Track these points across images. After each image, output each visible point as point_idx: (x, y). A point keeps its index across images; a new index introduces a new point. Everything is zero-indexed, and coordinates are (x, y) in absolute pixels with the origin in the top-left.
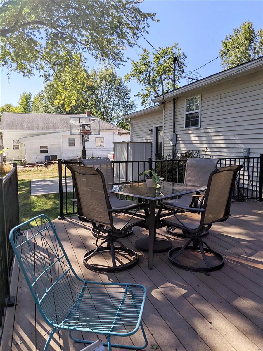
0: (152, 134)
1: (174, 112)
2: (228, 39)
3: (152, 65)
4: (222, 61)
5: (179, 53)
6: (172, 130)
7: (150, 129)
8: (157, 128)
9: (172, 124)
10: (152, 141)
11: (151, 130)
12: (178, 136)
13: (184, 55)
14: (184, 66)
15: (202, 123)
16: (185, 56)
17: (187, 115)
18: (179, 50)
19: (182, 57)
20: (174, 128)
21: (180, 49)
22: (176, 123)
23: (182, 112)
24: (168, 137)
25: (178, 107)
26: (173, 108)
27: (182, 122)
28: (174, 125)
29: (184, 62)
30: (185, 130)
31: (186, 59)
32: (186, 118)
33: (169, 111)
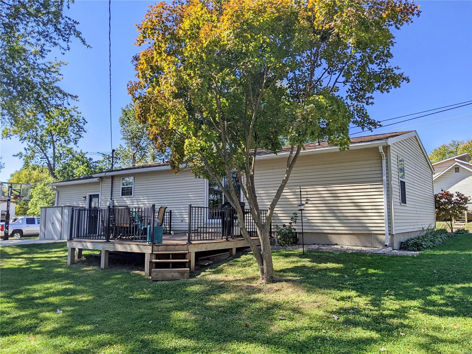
1: (112, 185)
2: (129, 107)
4: (122, 128)
5: (78, 116)
6: (110, 197)
8: (90, 196)
9: (110, 193)
10: (85, 205)
11: (85, 197)
12: (115, 202)
13: (84, 119)
15: (135, 194)
16: (85, 121)
17: (122, 188)
18: (78, 113)
19: (81, 121)
20: (112, 196)
23: (119, 186)
24: (105, 202)
25: (115, 182)
26: (111, 182)
27: (119, 193)
28: (112, 194)
29: (84, 127)
30: (121, 198)
31: (86, 124)
32: (122, 190)
33: (107, 184)
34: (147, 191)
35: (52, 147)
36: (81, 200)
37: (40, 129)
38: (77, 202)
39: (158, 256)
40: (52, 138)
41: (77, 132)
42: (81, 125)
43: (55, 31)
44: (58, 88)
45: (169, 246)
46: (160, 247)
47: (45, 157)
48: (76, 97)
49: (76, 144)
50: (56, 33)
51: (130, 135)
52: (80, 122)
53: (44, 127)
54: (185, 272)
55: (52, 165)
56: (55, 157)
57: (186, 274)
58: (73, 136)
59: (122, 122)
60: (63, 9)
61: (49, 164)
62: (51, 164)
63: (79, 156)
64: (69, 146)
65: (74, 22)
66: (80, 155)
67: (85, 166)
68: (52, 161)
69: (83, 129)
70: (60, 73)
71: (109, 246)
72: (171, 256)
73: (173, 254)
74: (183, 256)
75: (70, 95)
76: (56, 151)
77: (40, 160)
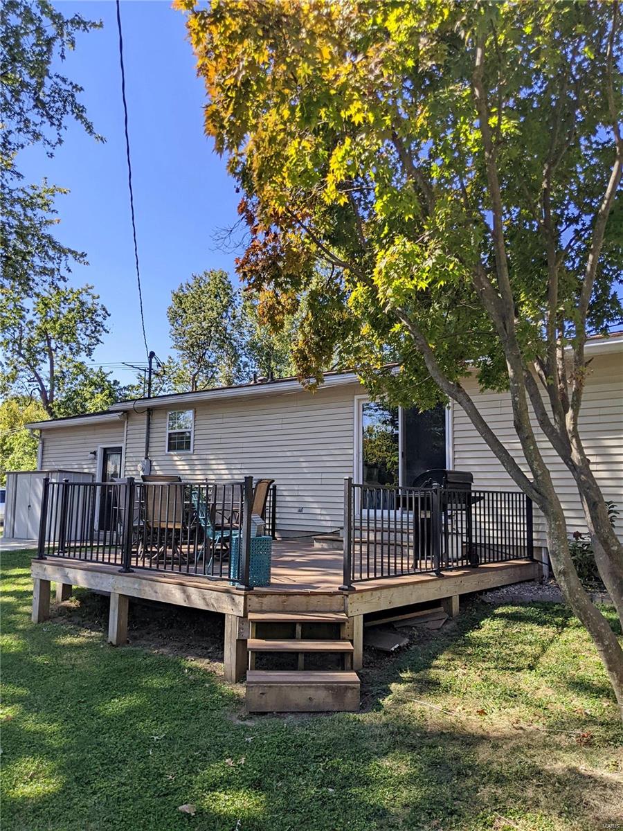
0: (95, 458)
1: (149, 428)
2: (184, 289)
3: (29, 317)
4: (173, 328)
5: (93, 304)
6: (144, 454)
7: (93, 450)
8: (105, 450)
9: (144, 445)
10: (93, 470)
11: (95, 453)
12: (154, 464)
13: (104, 309)
14: (105, 330)
15: (196, 447)
16: (106, 312)
17: (170, 434)
18: (94, 298)
19: (99, 312)
20: (147, 451)
21: (96, 296)
22: (151, 445)
23: (162, 430)
24: (134, 464)
25: (156, 421)
26: (146, 422)
27: (162, 444)
28: (147, 446)
29: (105, 323)
30: (166, 455)
31: (108, 317)
32: (170, 439)
33: (138, 426)
34: (223, 441)
35: (48, 360)
36: (86, 458)
37: (27, 329)
38: (79, 462)
39: (264, 629)
40: (49, 344)
41: (93, 333)
42: (99, 319)
43: (35, 106)
44: (49, 238)
45: (291, 597)
46: (266, 600)
47: (36, 379)
48: (83, 255)
49: (89, 354)
50: (36, 110)
51: (187, 342)
52: (97, 315)
53: (35, 324)
54: (347, 688)
55: (48, 394)
56: (53, 378)
57: (349, 694)
58: (87, 341)
59: (174, 317)
60: (51, 60)
61: (43, 392)
62: (46, 392)
63: (95, 378)
64: (79, 359)
65: (74, 87)
66: (98, 376)
67: (106, 395)
68: (49, 385)
69: (102, 326)
70: (52, 207)
71: (130, 585)
72: (299, 628)
73: (304, 624)
74: (334, 630)
75: (72, 252)
76: (56, 368)
77: (27, 384)
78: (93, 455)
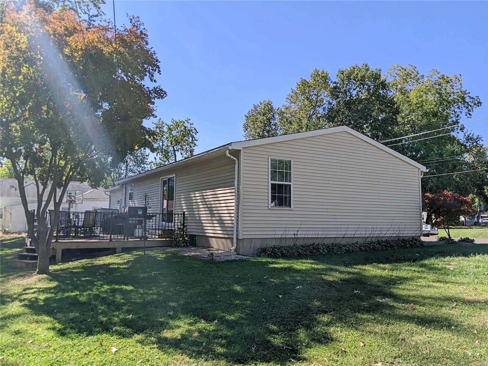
1: (126, 191)
6: (124, 202)
12: (127, 205)
13: (195, 129)
15: (134, 198)
17: (130, 193)
25: (127, 188)
28: (125, 198)
34: (138, 196)
78: (118, 202)
